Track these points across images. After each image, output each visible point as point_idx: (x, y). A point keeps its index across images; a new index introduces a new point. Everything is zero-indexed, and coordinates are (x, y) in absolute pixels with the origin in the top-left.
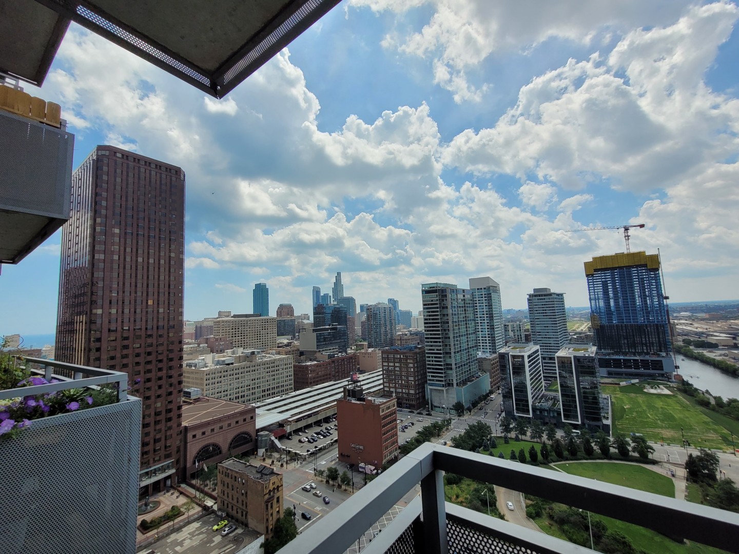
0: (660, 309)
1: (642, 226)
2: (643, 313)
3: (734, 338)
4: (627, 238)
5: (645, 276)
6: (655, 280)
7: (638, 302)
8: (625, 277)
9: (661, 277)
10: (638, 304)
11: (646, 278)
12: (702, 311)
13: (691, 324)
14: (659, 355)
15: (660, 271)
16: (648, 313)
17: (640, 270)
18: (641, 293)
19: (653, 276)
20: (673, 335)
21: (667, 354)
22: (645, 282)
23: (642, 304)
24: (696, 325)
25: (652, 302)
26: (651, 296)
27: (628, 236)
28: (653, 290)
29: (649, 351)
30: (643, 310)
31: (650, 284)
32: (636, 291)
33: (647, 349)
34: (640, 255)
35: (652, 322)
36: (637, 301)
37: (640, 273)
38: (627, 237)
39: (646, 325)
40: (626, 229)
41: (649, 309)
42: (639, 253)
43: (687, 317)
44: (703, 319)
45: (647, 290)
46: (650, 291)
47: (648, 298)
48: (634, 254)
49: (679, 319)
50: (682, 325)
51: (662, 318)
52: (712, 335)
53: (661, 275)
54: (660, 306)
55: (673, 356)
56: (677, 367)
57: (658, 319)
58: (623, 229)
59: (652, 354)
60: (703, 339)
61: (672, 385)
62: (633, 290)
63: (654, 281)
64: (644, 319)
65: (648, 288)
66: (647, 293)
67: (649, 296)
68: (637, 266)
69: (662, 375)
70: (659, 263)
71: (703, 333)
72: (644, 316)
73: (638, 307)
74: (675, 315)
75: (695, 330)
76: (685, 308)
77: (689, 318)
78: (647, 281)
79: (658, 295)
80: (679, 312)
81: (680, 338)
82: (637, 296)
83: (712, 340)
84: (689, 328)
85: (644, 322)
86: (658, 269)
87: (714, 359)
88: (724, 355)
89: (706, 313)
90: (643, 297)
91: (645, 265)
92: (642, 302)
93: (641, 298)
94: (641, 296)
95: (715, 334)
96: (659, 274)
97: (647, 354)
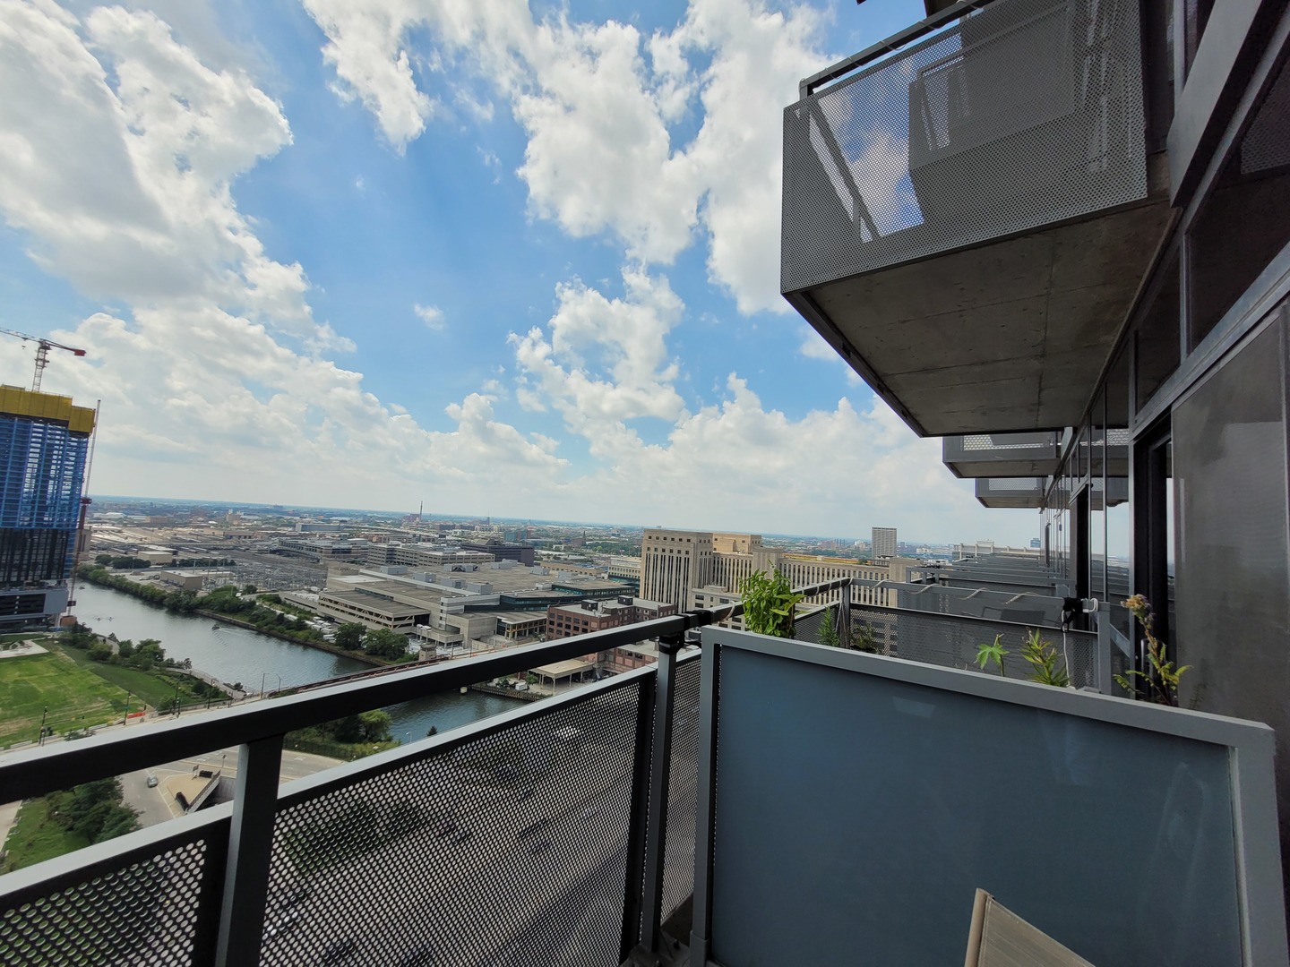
0: (71, 504)
1: (80, 353)
2: (33, 508)
3: (175, 553)
4: (40, 363)
5: (57, 442)
6: (77, 453)
7: (28, 485)
8: (11, 436)
9: (89, 450)
10: (25, 490)
11: (59, 445)
12: (143, 512)
13: (119, 532)
14: (41, 586)
15: (90, 439)
16: (43, 508)
17: (51, 429)
18: (39, 470)
19: (76, 444)
20: (81, 549)
21: (59, 583)
22: (55, 452)
23: (35, 492)
24: (127, 533)
25: (59, 489)
26: (60, 480)
27: (45, 361)
28: (67, 470)
29: (22, 578)
30: (33, 502)
31: (64, 458)
32: (29, 465)
33: (19, 576)
34: (60, 402)
35: (48, 525)
36: (26, 485)
37: (50, 434)
38: (42, 363)
39: (32, 530)
40: (45, 346)
41: (48, 502)
42: (60, 398)
43: (115, 520)
44: (139, 525)
45: (53, 467)
46: (61, 470)
47: (51, 482)
48: (46, 397)
49: (102, 523)
50: (104, 533)
51: (69, 520)
52: (146, 549)
53: (90, 445)
54: (71, 499)
55: (70, 585)
56: (72, 603)
57: (61, 520)
58: (38, 345)
59: (28, 584)
60: (131, 555)
61: (50, 635)
62: (24, 464)
63: (74, 454)
64: (31, 520)
65: (56, 464)
66: (53, 472)
67: (54, 479)
68: (46, 421)
69: (38, 621)
70: (93, 425)
71: (133, 546)
72: (32, 514)
73: (25, 495)
74: (96, 515)
75: (123, 540)
76: (115, 505)
77: (120, 521)
78: (59, 450)
79: (74, 478)
80: (106, 511)
81: (93, 554)
82: (28, 475)
83: (144, 556)
84: (114, 538)
85: (30, 525)
86: (86, 435)
87: (138, 585)
88: (155, 578)
89: (147, 515)
90: (42, 478)
91: (65, 423)
92: (36, 486)
93: (37, 481)
94: (38, 476)
95: (151, 547)
96: (87, 442)
97: (18, 584)
